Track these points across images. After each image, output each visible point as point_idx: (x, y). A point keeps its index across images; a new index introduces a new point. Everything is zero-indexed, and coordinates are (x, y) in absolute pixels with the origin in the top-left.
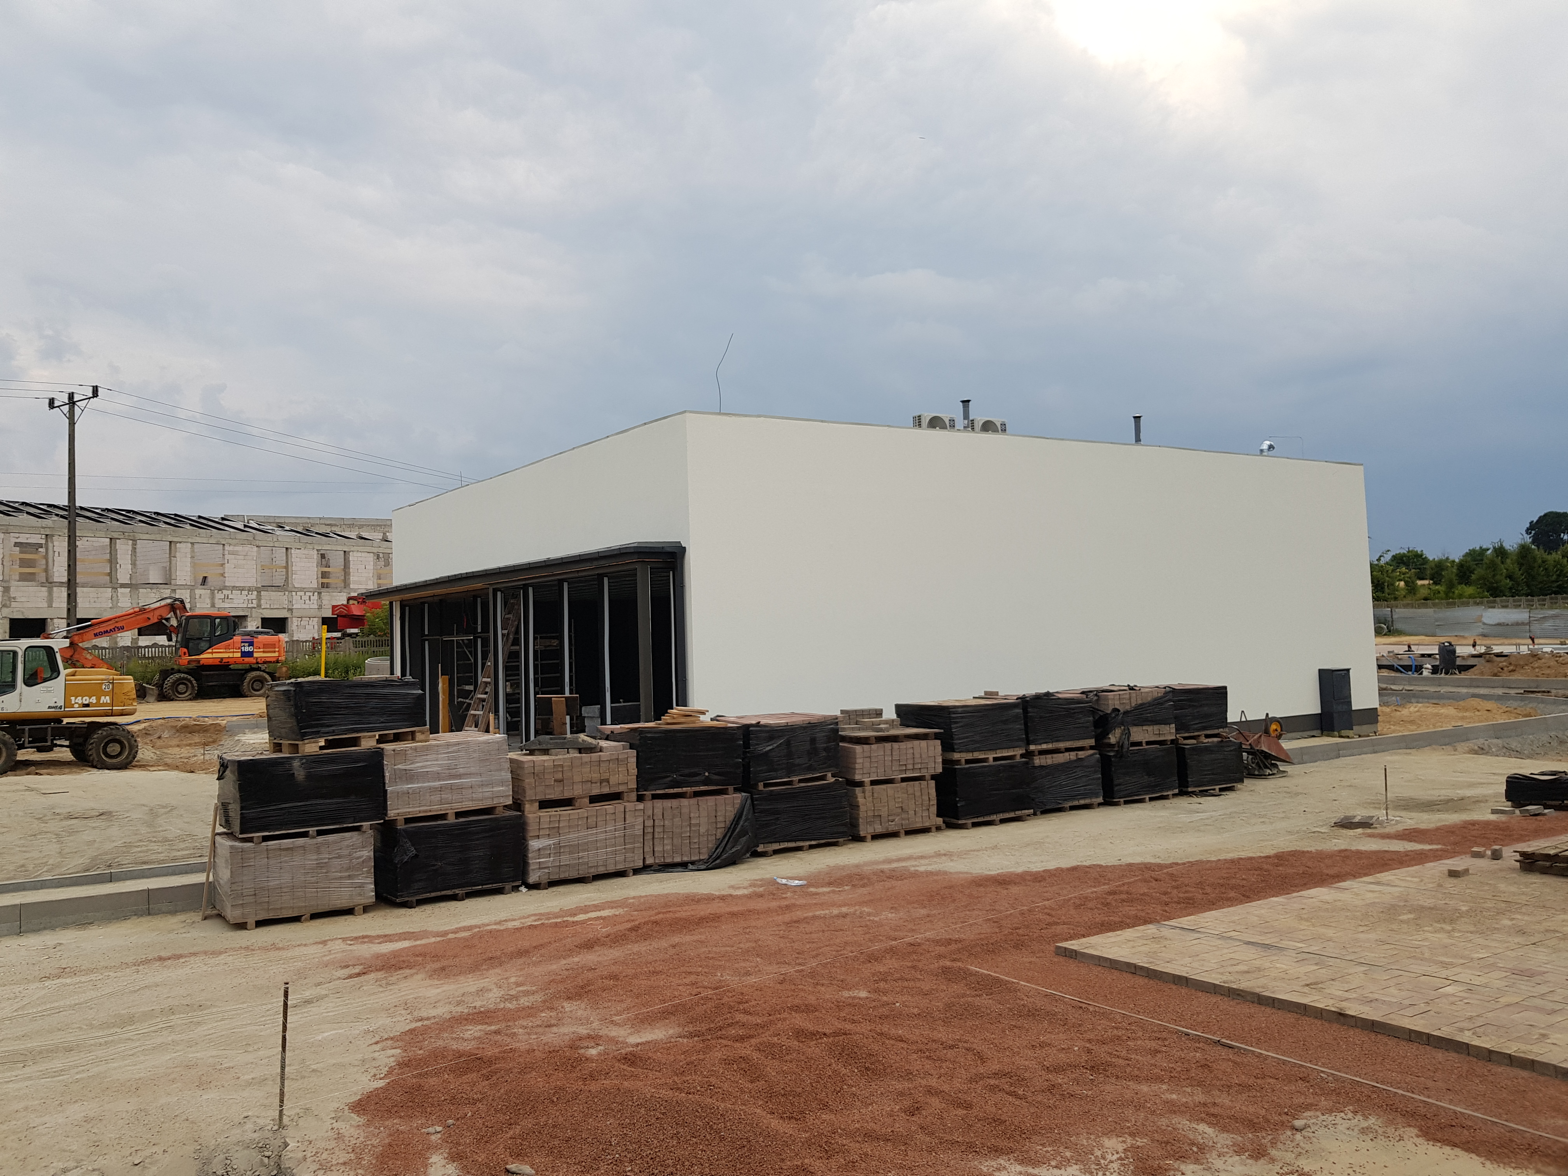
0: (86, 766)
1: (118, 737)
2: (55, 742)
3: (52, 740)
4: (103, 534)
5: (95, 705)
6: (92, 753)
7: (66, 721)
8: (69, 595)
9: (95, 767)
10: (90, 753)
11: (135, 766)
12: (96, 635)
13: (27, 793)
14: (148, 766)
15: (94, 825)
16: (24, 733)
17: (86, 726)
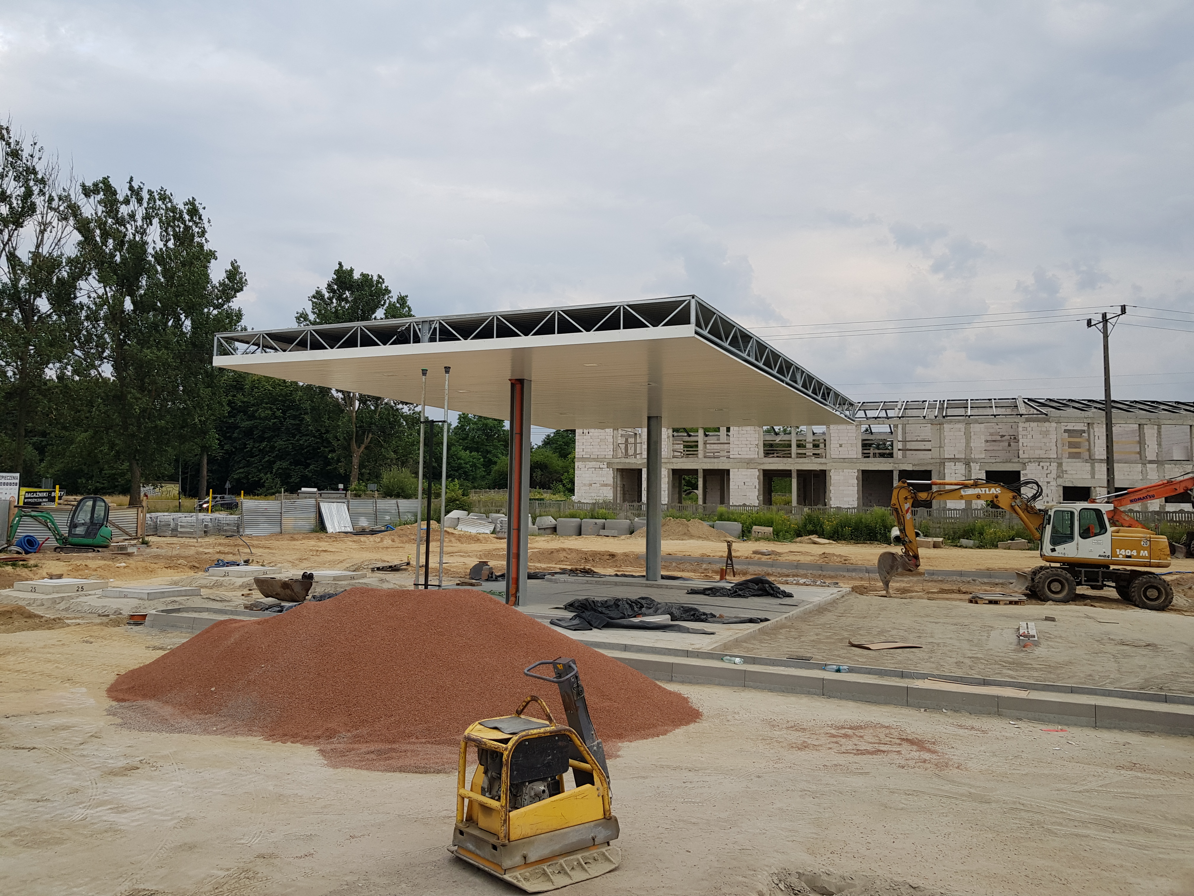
0: (1130, 604)
1: (1155, 585)
2: (1105, 583)
3: (1103, 582)
4: (1132, 421)
5: (1135, 557)
6: (1135, 595)
7: (1112, 567)
8: (1108, 469)
9: (1138, 606)
10: (1133, 594)
11: (1171, 610)
12: (1131, 501)
13: (1087, 619)
14: (1183, 611)
15: (1144, 653)
16: (1081, 574)
17: (1129, 572)
